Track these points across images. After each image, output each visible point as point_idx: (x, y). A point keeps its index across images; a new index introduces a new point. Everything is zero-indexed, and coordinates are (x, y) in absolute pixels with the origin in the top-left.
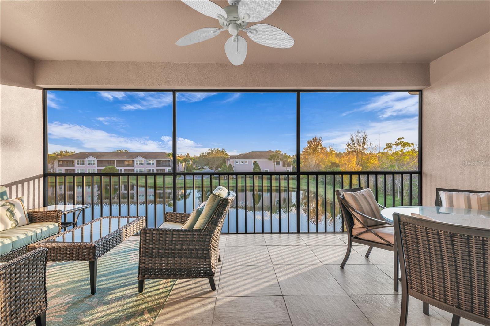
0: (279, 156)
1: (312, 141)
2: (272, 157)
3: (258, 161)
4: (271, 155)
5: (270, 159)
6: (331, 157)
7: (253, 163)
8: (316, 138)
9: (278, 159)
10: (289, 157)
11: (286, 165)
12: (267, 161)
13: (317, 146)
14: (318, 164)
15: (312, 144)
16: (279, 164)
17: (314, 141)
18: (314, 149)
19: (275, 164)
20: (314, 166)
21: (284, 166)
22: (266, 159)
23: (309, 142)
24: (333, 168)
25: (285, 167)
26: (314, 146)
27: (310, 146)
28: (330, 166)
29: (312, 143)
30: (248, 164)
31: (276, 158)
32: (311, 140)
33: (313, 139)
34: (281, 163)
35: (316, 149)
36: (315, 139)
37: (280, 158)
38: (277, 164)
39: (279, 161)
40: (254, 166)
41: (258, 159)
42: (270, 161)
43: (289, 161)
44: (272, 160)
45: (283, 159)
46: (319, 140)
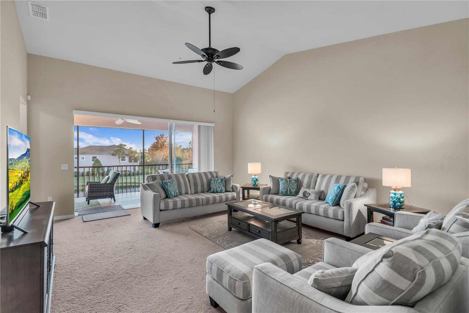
0: (125, 151)
1: (160, 137)
2: (116, 153)
3: (98, 157)
4: (115, 151)
5: (113, 155)
7: (91, 159)
8: (163, 135)
9: (124, 155)
10: (136, 153)
11: (133, 161)
12: (111, 156)
13: (164, 142)
14: (165, 159)
15: (160, 139)
16: (124, 160)
17: (162, 137)
18: (162, 144)
19: (120, 160)
20: (162, 161)
21: (130, 161)
22: (110, 154)
23: (156, 138)
25: (132, 162)
26: (162, 142)
27: (158, 141)
30: (84, 160)
31: (121, 154)
32: (158, 136)
34: (127, 159)
35: (164, 144)
37: (125, 153)
38: (122, 160)
39: (125, 157)
40: (93, 162)
41: (98, 154)
42: (114, 156)
43: (136, 156)
44: (116, 155)
45: (129, 154)
46: (166, 137)
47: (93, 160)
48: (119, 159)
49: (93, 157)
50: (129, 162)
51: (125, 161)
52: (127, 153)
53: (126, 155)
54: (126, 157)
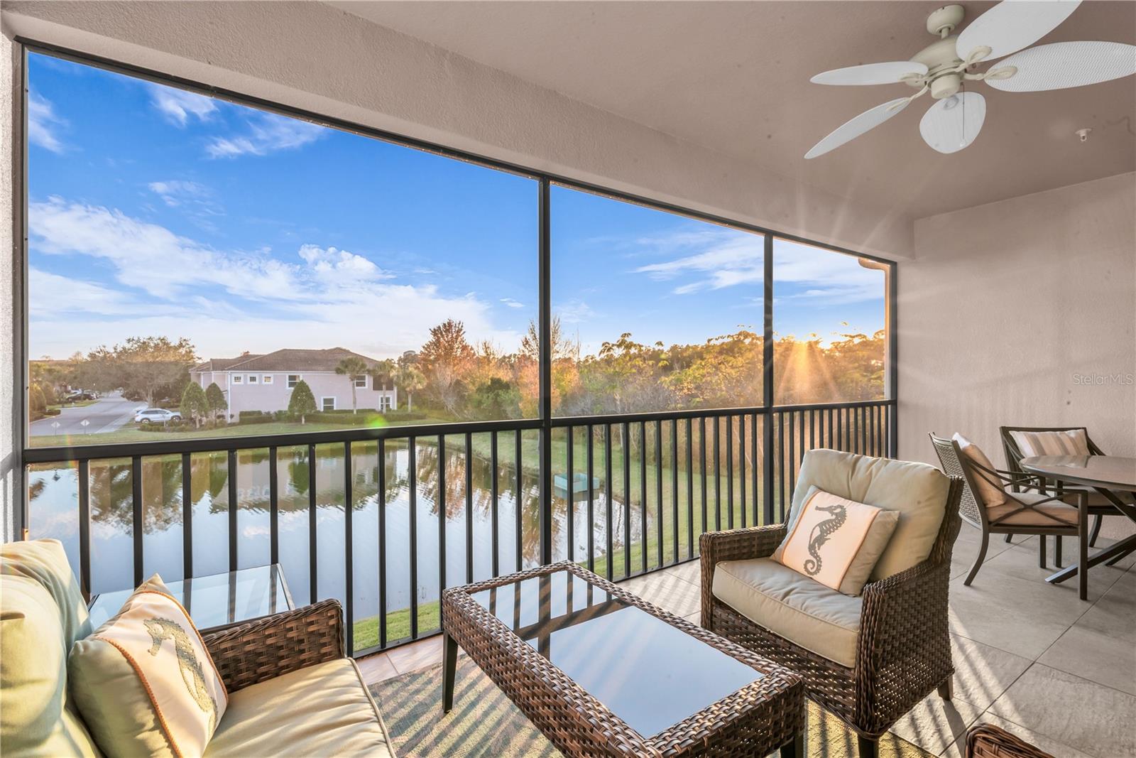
1: (442, 329)
3: (303, 376)
4: (343, 362)
5: (339, 371)
6: (487, 368)
7: (288, 381)
8: (449, 324)
9: (363, 372)
10: (389, 366)
12: (333, 374)
13: (453, 341)
15: (443, 336)
16: (363, 384)
17: (447, 330)
18: (447, 347)
19: (353, 384)
20: (450, 386)
21: (377, 386)
22: (331, 370)
23: (435, 332)
24: (496, 391)
26: (448, 342)
27: (438, 340)
28: (489, 386)
29: (441, 333)
30: (271, 383)
31: (357, 369)
32: (439, 327)
33: (444, 324)
34: (369, 381)
35: (451, 347)
36: (448, 326)
37: (367, 368)
38: (358, 384)
39: (365, 377)
40: (292, 389)
41: (303, 370)
42: (340, 375)
43: (391, 375)
44: (345, 373)
45: (374, 371)
46: (457, 329)
47: (291, 385)
48: (352, 382)
49: (292, 378)
50: (374, 389)
51: (365, 386)
52: (371, 368)
53: (369, 372)
54: (367, 377)
